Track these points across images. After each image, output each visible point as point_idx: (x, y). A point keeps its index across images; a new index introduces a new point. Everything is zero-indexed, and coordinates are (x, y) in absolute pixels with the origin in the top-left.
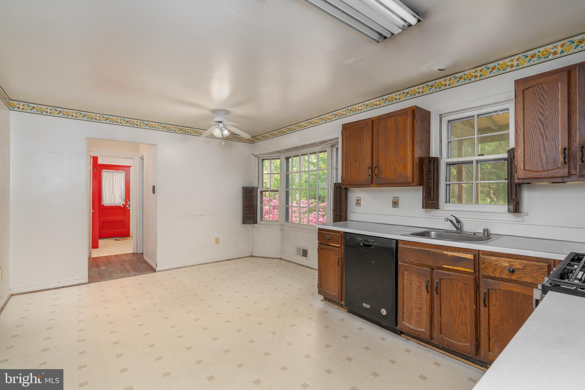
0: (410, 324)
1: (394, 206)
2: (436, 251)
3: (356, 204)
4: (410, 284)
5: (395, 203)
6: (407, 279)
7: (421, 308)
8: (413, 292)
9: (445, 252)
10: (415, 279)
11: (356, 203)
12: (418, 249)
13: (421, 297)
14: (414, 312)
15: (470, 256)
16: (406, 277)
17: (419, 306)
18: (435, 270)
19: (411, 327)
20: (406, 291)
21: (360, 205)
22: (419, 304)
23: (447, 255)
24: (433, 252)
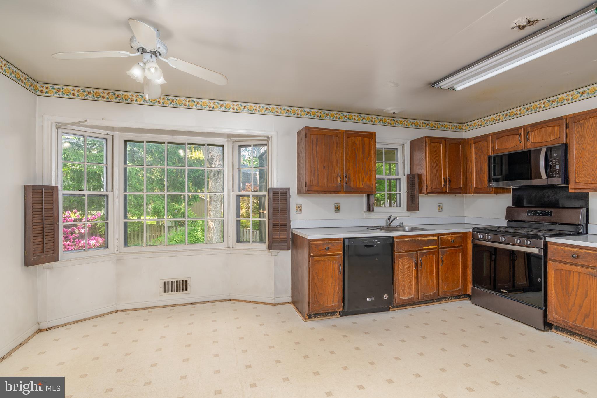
0: (404, 297)
1: (336, 211)
2: (419, 239)
3: (296, 211)
4: (403, 267)
5: (337, 208)
6: (401, 264)
7: (410, 282)
8: (405, 272)
9: (424, 239)
10: (406, 262)
11: (296, 209)
12: (408, 240)
13: (410, 274)
14: (406, 286)
15: (435, 238)
16: (400, 263)
17: (409, 281)
18: (419, 252)
19: (405, 298)
20: (401, 273)
21: (301, 212)
22: (409, 279)
23: (425, 240)
24: (417, 240)
